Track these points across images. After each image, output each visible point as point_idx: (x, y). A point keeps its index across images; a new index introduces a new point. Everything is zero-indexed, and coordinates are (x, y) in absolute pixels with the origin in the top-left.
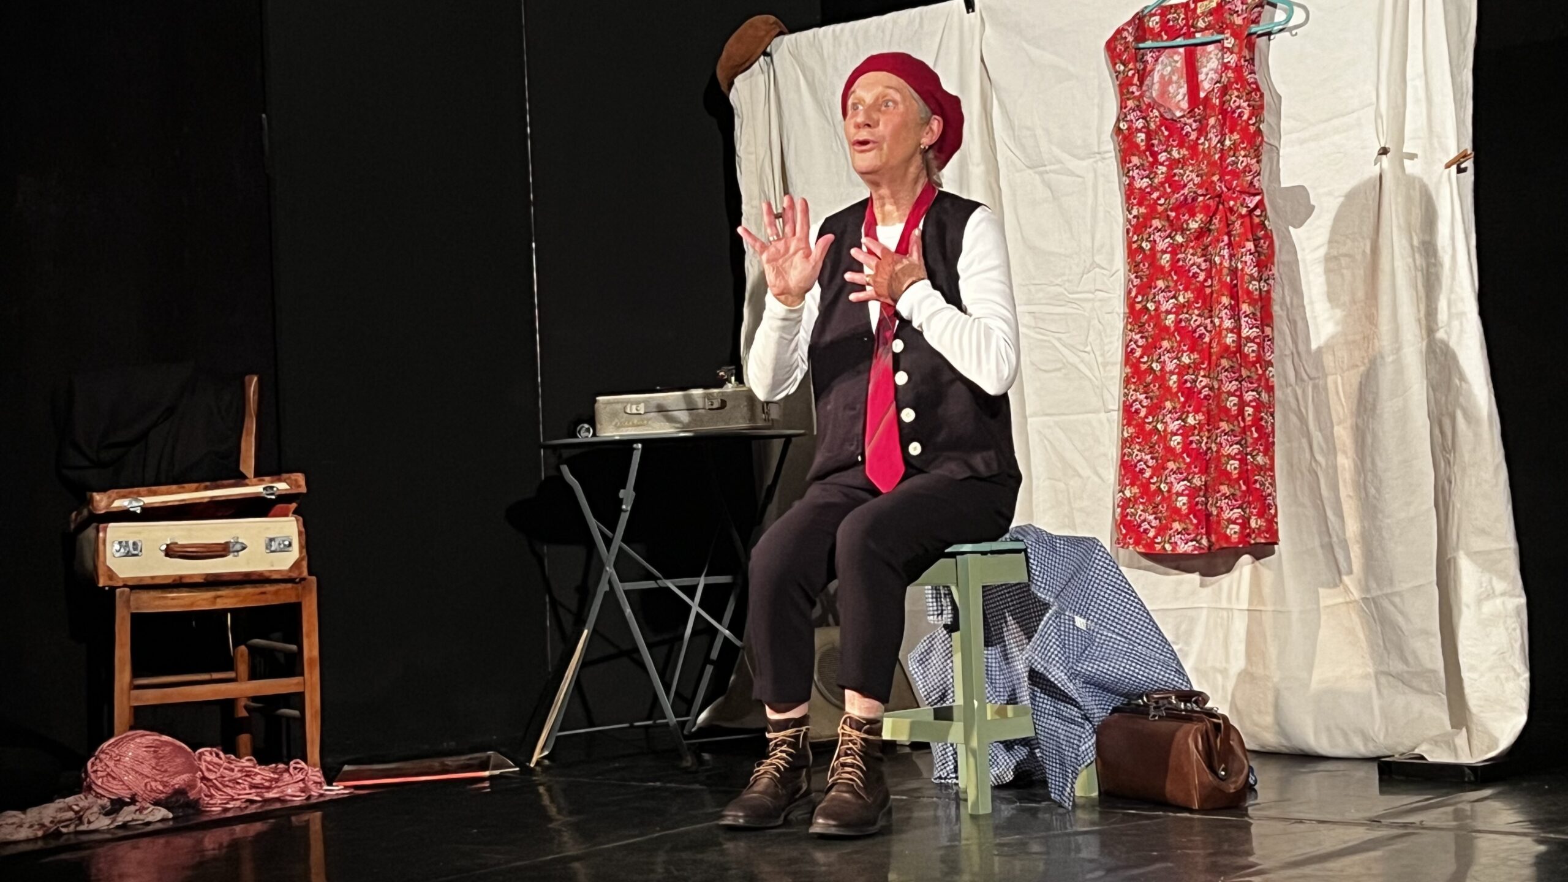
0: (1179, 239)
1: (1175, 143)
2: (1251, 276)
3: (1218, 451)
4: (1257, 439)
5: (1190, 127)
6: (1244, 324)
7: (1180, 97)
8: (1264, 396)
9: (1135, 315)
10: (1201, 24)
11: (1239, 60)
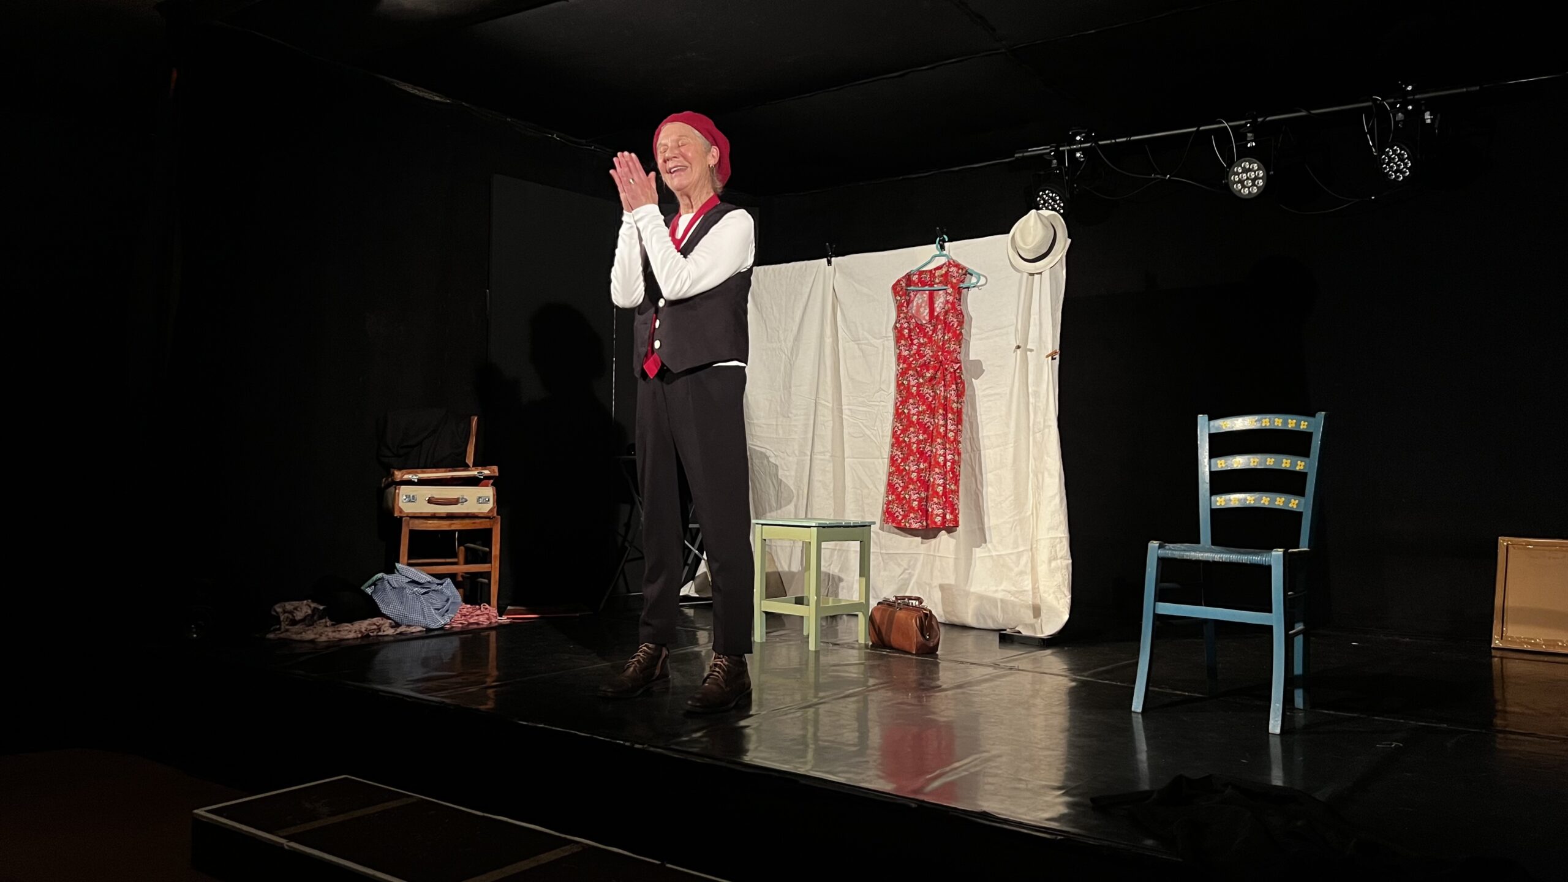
0: (921, 380)
1: (922, 336)
2: (954, 401)
3: (933, 482)
4: (952, 478)
5: (929, 329)
6: (949, 423)
7: (925, 314)
8: (956, 458)
9: (898, 415)
10: (937, 281)
11: (954, 299)
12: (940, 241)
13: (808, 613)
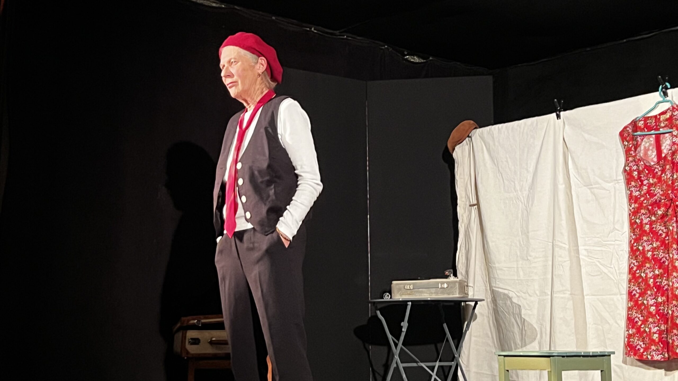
0: (653, 218)
1: (651, 176)
5: (658, 169)
9: (633, 252)
10: (662, 125)
12: (662, 88)
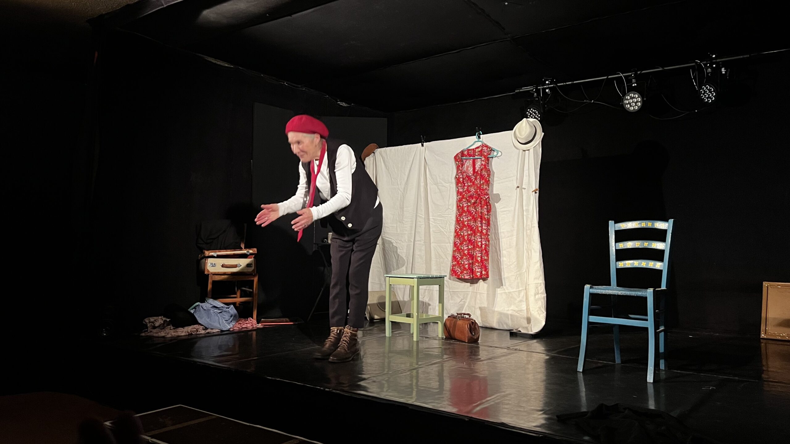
0: (469, 204)
1: (469, 181)
2: (486, 214)
3: (476, 255)
4: (485, 253)
5: (473, 178)
6: (483, 225)
7: (471, 171)
8: (487, 243)
9: (458, 221)
10: (477, 154)
11: (485, 163)
12: (478, 134)
13: (413, 322)
